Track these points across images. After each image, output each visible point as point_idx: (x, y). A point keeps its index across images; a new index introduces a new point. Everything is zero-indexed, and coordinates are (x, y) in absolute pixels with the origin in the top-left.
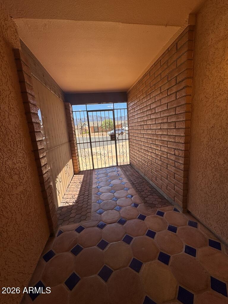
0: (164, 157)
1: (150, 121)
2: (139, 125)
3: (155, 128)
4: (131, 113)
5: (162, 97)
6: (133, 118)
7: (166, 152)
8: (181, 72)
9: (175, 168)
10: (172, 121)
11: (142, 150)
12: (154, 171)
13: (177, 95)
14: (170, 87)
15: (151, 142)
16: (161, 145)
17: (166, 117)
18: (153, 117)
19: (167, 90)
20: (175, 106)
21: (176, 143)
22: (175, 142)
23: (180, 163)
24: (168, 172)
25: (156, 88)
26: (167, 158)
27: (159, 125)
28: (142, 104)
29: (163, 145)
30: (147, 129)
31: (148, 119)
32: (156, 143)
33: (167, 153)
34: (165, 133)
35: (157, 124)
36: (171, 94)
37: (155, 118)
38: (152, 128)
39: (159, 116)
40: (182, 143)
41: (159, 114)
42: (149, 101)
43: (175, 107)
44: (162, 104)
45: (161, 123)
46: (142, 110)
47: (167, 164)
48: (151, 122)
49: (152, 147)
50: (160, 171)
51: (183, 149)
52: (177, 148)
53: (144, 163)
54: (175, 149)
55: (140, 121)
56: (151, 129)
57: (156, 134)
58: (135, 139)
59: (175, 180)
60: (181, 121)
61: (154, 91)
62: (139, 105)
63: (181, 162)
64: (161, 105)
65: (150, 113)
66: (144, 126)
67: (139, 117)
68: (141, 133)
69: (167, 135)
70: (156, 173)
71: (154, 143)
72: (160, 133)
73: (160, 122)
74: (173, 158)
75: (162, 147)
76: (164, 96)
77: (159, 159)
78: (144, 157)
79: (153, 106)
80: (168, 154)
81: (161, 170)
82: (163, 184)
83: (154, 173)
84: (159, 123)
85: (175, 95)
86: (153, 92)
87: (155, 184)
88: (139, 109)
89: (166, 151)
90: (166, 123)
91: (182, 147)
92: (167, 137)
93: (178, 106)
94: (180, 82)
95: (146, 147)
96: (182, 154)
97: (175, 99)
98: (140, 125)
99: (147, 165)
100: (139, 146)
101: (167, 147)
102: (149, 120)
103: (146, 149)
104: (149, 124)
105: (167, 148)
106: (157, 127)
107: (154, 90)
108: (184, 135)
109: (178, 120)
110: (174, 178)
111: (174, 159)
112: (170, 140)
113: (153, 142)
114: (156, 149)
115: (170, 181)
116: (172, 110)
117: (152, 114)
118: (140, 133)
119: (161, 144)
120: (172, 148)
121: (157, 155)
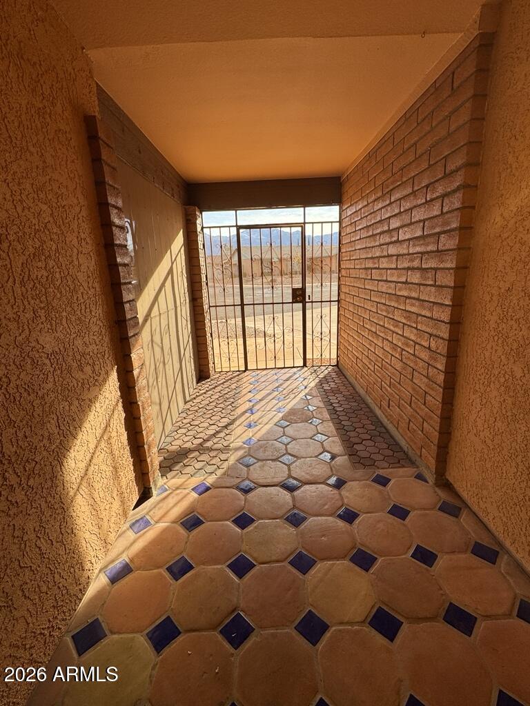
0: (408, 352)
1: (386, 259)
2: (363, 266)
3: (394, 279)
4: (347, 234)
5: (415, 204)
6: (352, 247)
7: (413, 341)
8: (457, 147)
9: (427, 380)
10: (429, 266)
11: (364, 331)
12: (385, 385)
13: (444, 205)
14: (433, 181)
15: (384, 314)
16: (404, 324)
17: (420, 255)
18: (392, 250)
19: (425, 189)
20: (437, 230)
21: (433, 321)
22: (431, 318)
23: (438, 369)
24: (414, 389)
25: (404, 179)
26: (414, 355)
27: (404, 272)
28: (373, 215)
29: (408, 323)
30: (379, 281)
31: (382, 255)
32: (395, 318)
33: (416, 343)
34: (414, 295)
35: (400, 269)
36: (432, 200)
37: (398, 256)
38: (389, 279)
39: (405, 252)
40: (446, 323)
41: (405, 246)
42: (387, 210)
43: (439, 234)
44: (413, 220)
45: (408, 269)
46: (371, 229)
47: (413, 370)
48: (387, 262)
49: (386, 326)
50: (398, 386)
51: (446, 336)
52: (435, 332)
53: (367, 364)
54: (431, 335)
55: (366, 259)
56: (386, 281)
57: (395, 294)
58: (351, 301)
59: (426, 409)
60: (447, 269)
61: (400, 185)
62: (367, 216)
63: (440, 368)
64: (411, 224)
65: (388, 240)
66: (373, 271)
67: (364, 246)
68: (365, 289)
69: (418, 299)
70: (389, 389)
71: (391, 317)
72: (405, 293)
73: (406, 265)
74: (424, 355)
75: (406, 327)
76: (419, 202)
77: (397, 356)
78: (369, 349)
79: (395, 223)
80: (417, 347)
81: (399, 384)
82: (402, 417)
83: (387, 390)
84: (404, 269)
85: (440, 202)
86: (397, 186)
87: (386, 417)
88: (365, 225)
89: (413, 338)
90: (417, 268)
91: (444, 332)
92: (417, 304)
93: (444, 232)
94: (452, 172)
95: (375, 324)
96: (443, 348)
97: (440, 213)
98: (365, 269)
99: (373, 369)
100: (359, 319)
101: (416, 328)
102: (384, 257)
103: (374, 330)
104: (384, 269)
105: (415, 331)
106: (399, 277)
107: (399, 183)
108: (451, 303)
109: (442, 266)
110: (425, 404)
111: (426, 359)
112: (423, 313)
113: (388, 313)
114: (393, 332)
115: (416, 412)
116: (432, 240)
117: (391, 243)
118: (363, 287)
119: (404, 321)
120: (426, 332)
121: (394, 346)
